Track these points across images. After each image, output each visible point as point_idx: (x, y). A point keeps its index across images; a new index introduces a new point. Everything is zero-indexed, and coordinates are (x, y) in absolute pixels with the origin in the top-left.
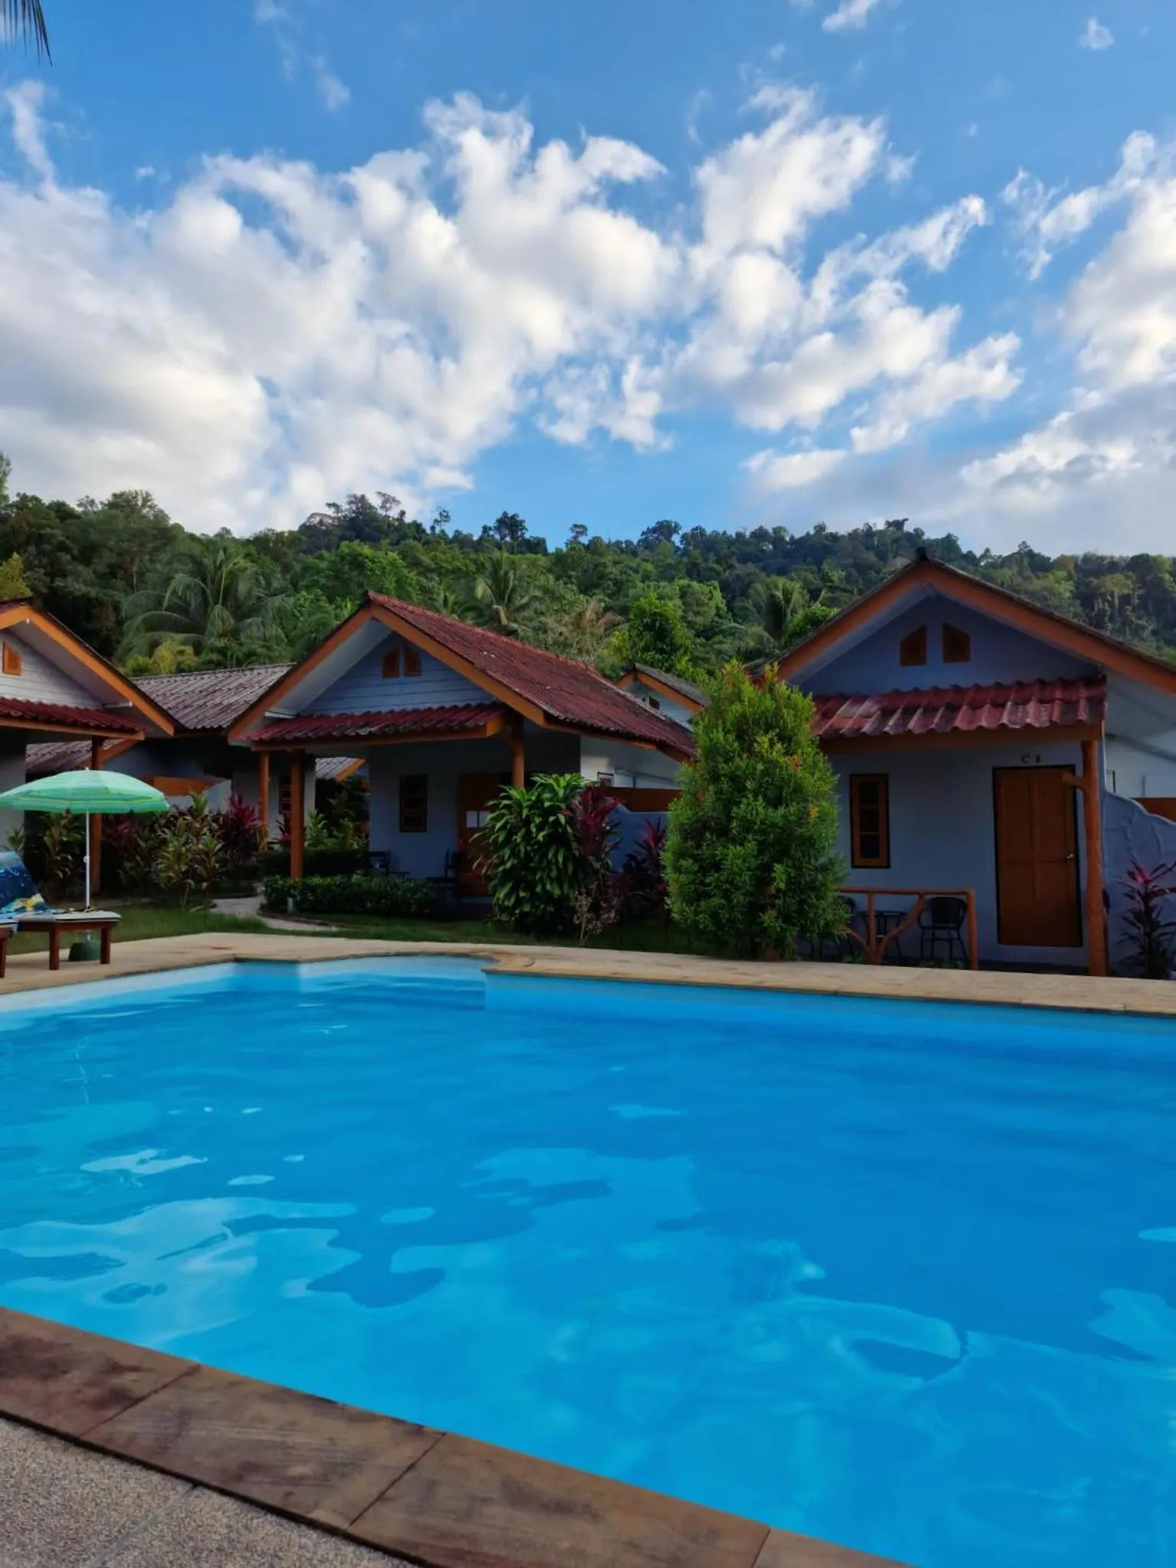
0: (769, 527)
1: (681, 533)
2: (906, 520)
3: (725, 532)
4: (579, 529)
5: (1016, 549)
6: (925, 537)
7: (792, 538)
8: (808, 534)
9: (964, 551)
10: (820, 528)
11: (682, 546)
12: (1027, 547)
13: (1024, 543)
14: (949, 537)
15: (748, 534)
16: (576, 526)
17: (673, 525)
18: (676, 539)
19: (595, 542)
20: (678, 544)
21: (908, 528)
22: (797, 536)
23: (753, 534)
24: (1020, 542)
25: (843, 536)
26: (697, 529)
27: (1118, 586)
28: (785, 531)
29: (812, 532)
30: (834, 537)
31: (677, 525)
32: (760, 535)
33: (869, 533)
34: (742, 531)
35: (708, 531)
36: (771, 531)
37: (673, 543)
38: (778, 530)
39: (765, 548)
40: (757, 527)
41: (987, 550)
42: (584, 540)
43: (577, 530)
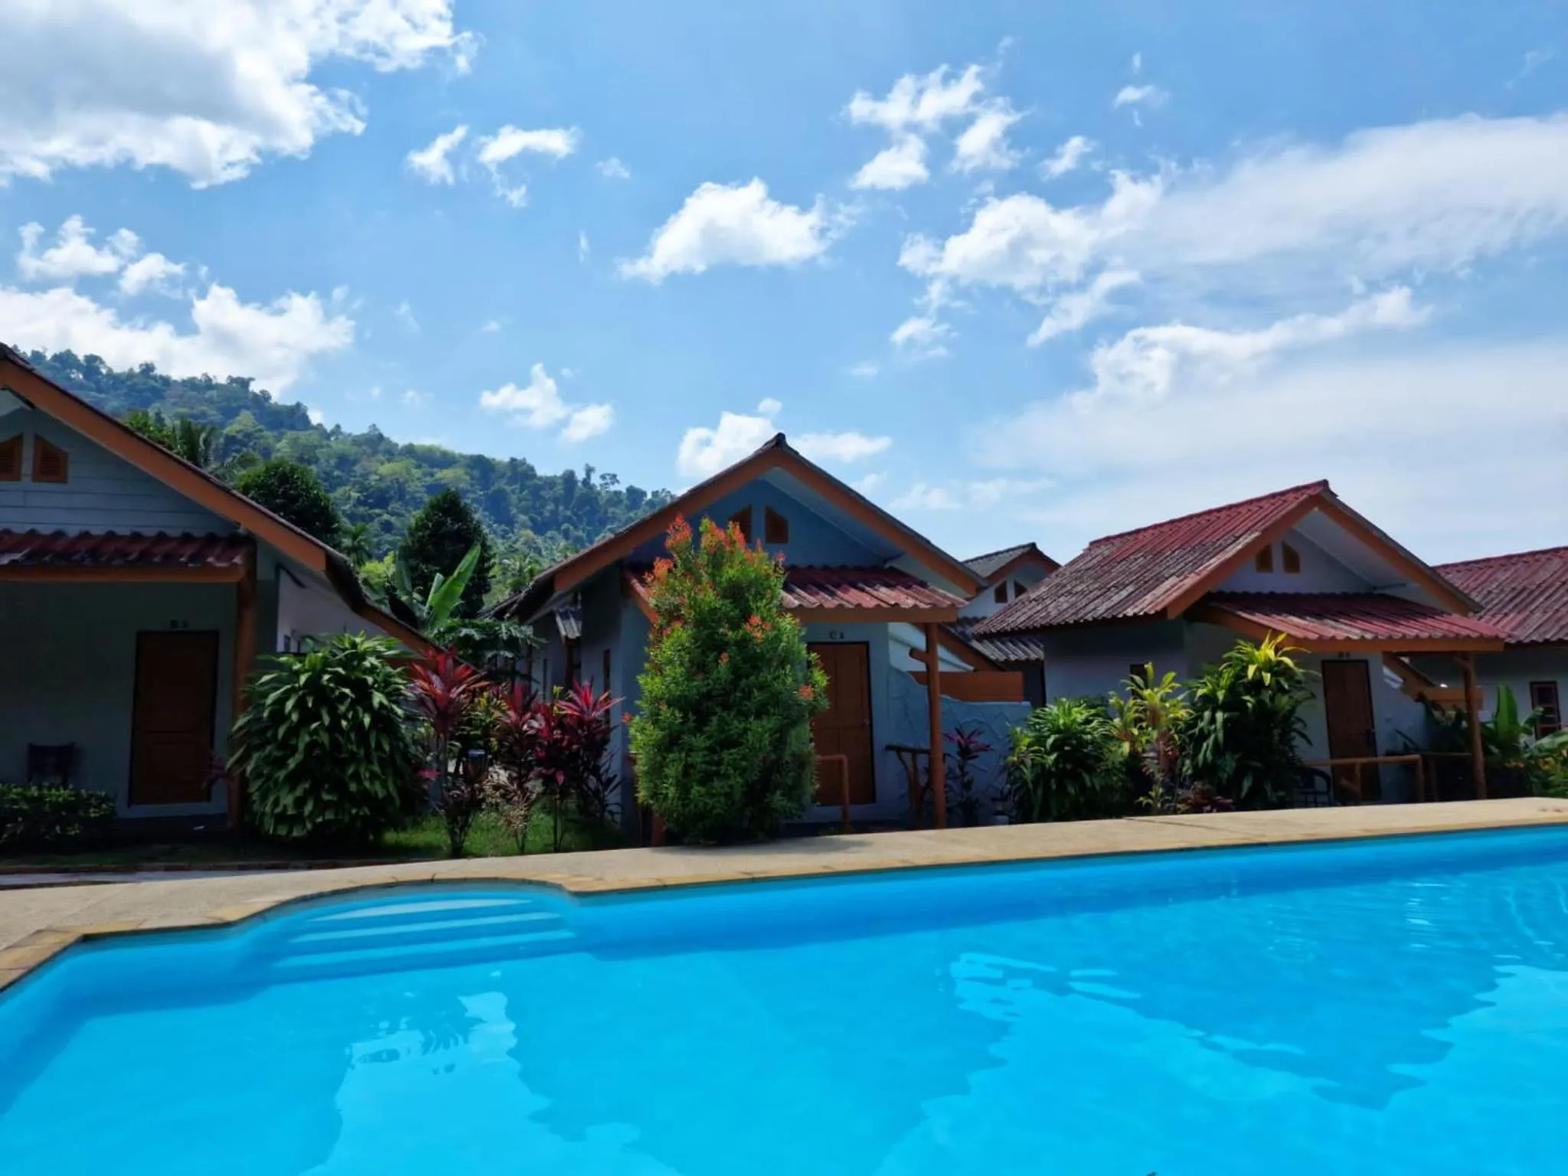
0: (81, 354)
2: (253, 379)
5: (365, 431)
6: (272, 401)
7: (110, 370)
8: (131, 370)
9: (313, 422)
10: (148, 369)
12: (377, 430)
13: (374, 425)
14: (298, 405)
15: (49, 356)
22: (117, 370)
23: (56, 357)
24: (371, 424)
25: (175, 381)
28: (102, 362)
29: (137, 370)
30: (166, 381)
32: (66, 359)
33: (208, 384)
34: (41, 350)
36: (81, 358)
38: (92, 359)
39: (73, 376)
40: (63, 350)
41: (338, 426)
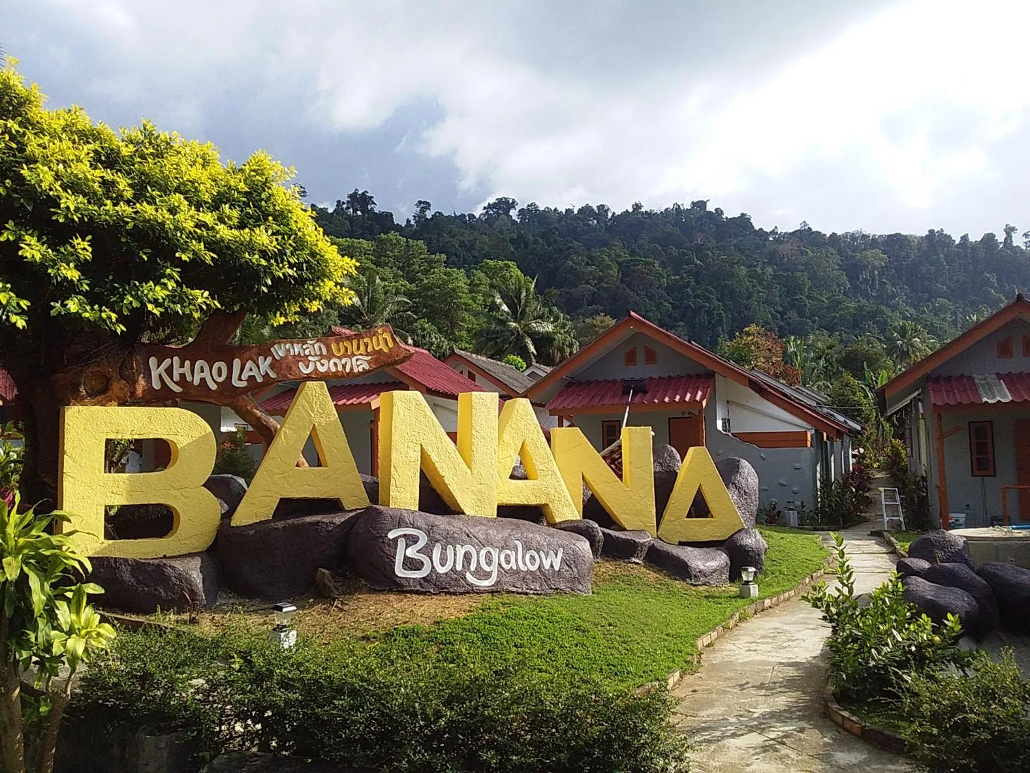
1: (518, 208)
2: (708, 200)
3: (556, 209)
4: (424, 206)
5: (797, 227)
6: (724, 216)
8: (627, 210)
9: (757, 228)
11: (519, 221)
12: (806, 224)
13: (804, 222)
16: (420, 202)
17: (511, 201)
18: (514, 213)
19: (438, 216)
20: (515, 218)
21: (710, 208)
22: (618, 213)
26: (531, 205)
27: (877, 258)
31: (514, 202)
32: (586, 211)
34: (571, 208)
35: (541, 208)
37: (511, 217)
38: (601, 207)
41: (775, 228)
42: (429, 214)
43: (422, 205)
